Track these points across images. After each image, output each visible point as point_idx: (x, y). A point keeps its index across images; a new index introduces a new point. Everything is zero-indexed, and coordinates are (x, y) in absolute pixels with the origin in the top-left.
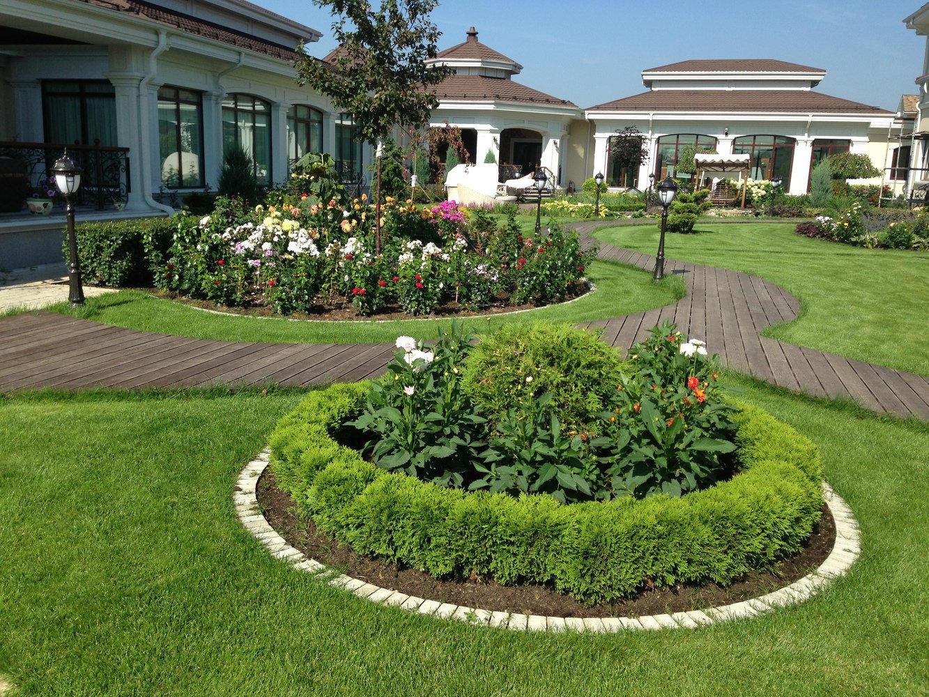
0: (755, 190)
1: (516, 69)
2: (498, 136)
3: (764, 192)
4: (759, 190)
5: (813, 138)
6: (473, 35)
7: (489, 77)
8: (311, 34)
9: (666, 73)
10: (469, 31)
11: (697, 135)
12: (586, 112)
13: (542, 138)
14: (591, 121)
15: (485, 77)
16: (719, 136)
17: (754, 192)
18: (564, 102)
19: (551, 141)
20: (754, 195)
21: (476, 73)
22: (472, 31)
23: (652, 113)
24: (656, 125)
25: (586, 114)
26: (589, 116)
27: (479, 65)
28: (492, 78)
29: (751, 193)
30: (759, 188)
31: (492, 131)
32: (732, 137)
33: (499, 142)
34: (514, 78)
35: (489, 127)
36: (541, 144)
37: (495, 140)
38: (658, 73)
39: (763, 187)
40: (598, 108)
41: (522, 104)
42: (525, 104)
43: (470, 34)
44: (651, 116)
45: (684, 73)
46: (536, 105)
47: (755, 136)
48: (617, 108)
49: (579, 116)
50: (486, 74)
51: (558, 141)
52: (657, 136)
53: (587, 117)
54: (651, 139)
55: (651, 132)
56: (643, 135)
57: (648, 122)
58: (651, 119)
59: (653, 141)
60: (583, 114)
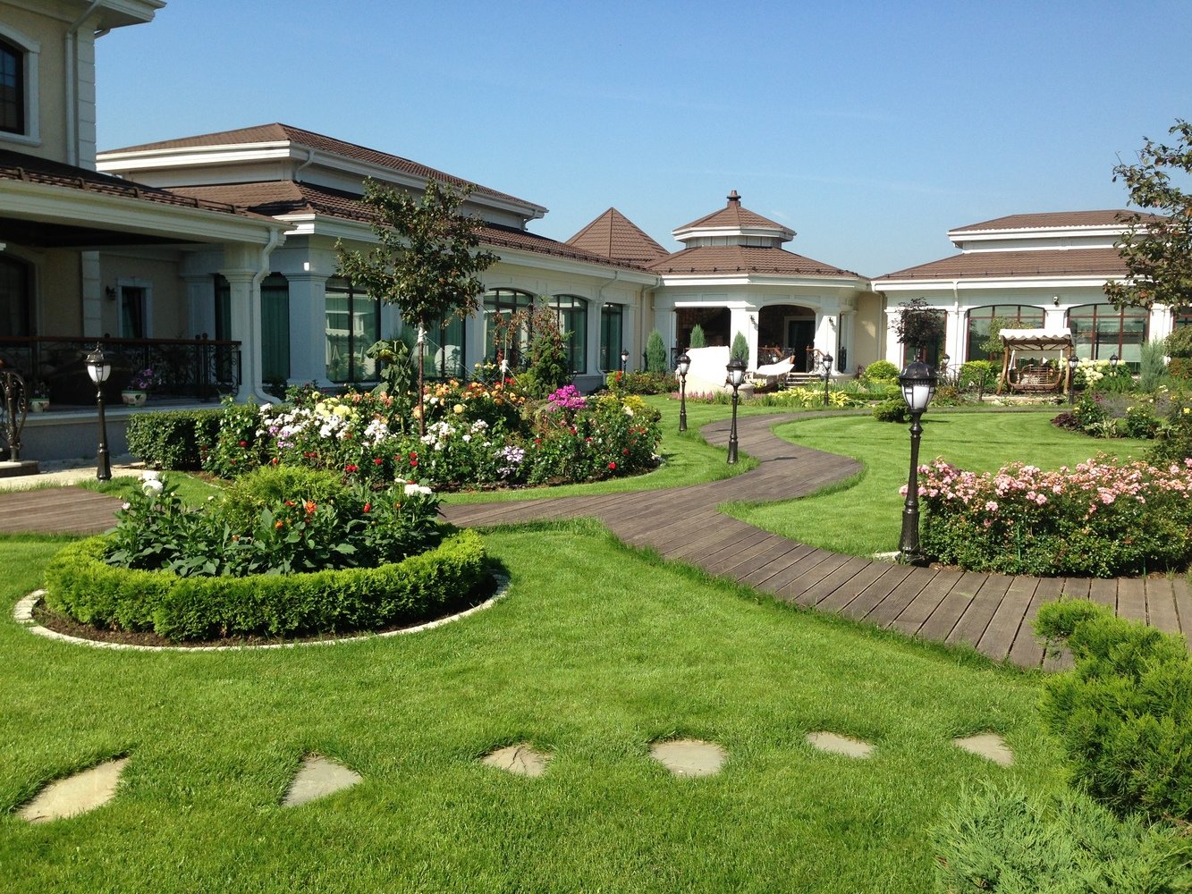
0: (1088, 373)
1: (787, 235)
2: (756, 315)
3: (1100, 376)
4: (1095, 373)
6: (735, 199)
7: (750, 247)
8: (534, 210)
9: (978, 231)
10: (729, 195)
11: (1019, 306)
12: (873, 283)
13: (814, 314)
14: (882, 293)
15: (746, 247)
16: (1046, 307)
17: (1088, 375)
18: (840, 272)
19: (826, 318)
21: (735, 243)
22: (733, 195)
23: (955, 281)
24: (962, 295)
25: (873, 285)
26: (876, 287)
27: (738, 233)
28: (755, 247)
30: (1095, 370)
31: (748, 309)
32: (1065, 307)
33: (757, 321)
34: (785, 246)
35: (744, 304)
36: (814, 322)
37: (752, 319)
38: (969, 232)
40: (888, 277)
41: (784, 276)
42: (788, 276)
43: (731, 199)
44: (954, 284)
45: (1003, 230)
46: (801, 276)
47: (1095, 305)
48: (912, 277)
49: (863, 288)
50: (746, 244)
51: (835, 319)
52: (965, 308)
53: (873, 289)
54: (958, 313)
55: (956, 303)
56: (947, 308)
57: (951, 291)
58: (955, 289)
59: (962, 315)
60: (869, 285)
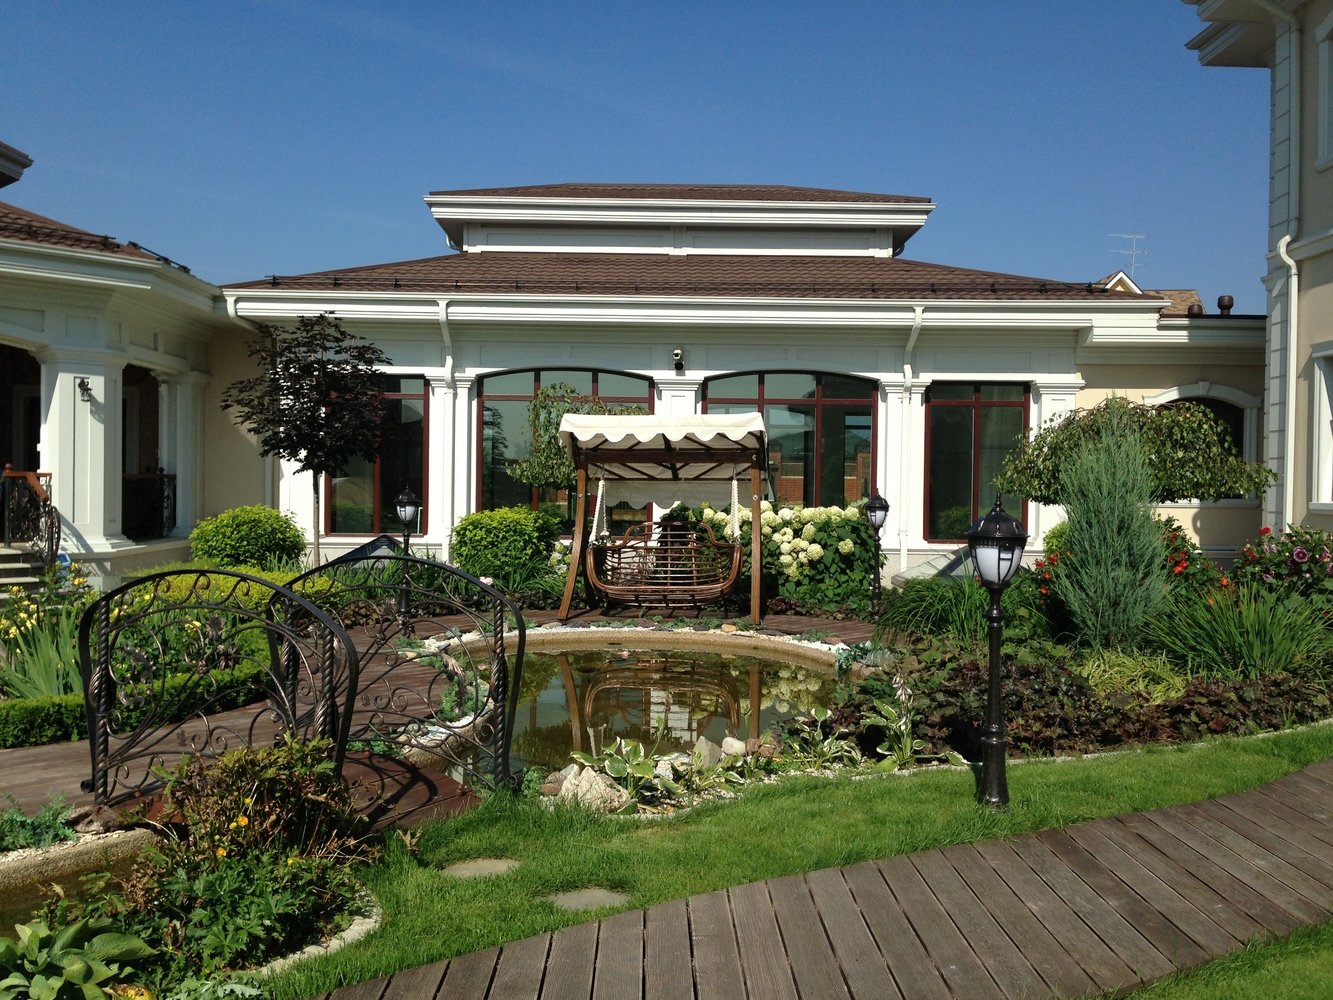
4: (799, 543)
5: (927, 378)
9: (496, 199)
11: (595, 372)
12: (227, 293)
13: (36, 365)
16: (657, 375)
19: (69, 380)
20: (786, 559)
23: (443, 298)
24: (462, 338)
25: (230, 301)
26: (242, 307)
29: (776, 553)
32: (697, 375)
38: (474, 198)
39: (809, 529)
40: (275, 283)
44: (439, 309)
47: (761, 374)
49: (204, 306)
52: (472, 372)
53: (231, 310)
54: (453, 384)
55: (449, 361)
56: (429, 372)
57: (434, 325)
58: (442, 317)
59: (463, 393)
60: (219, 299)
